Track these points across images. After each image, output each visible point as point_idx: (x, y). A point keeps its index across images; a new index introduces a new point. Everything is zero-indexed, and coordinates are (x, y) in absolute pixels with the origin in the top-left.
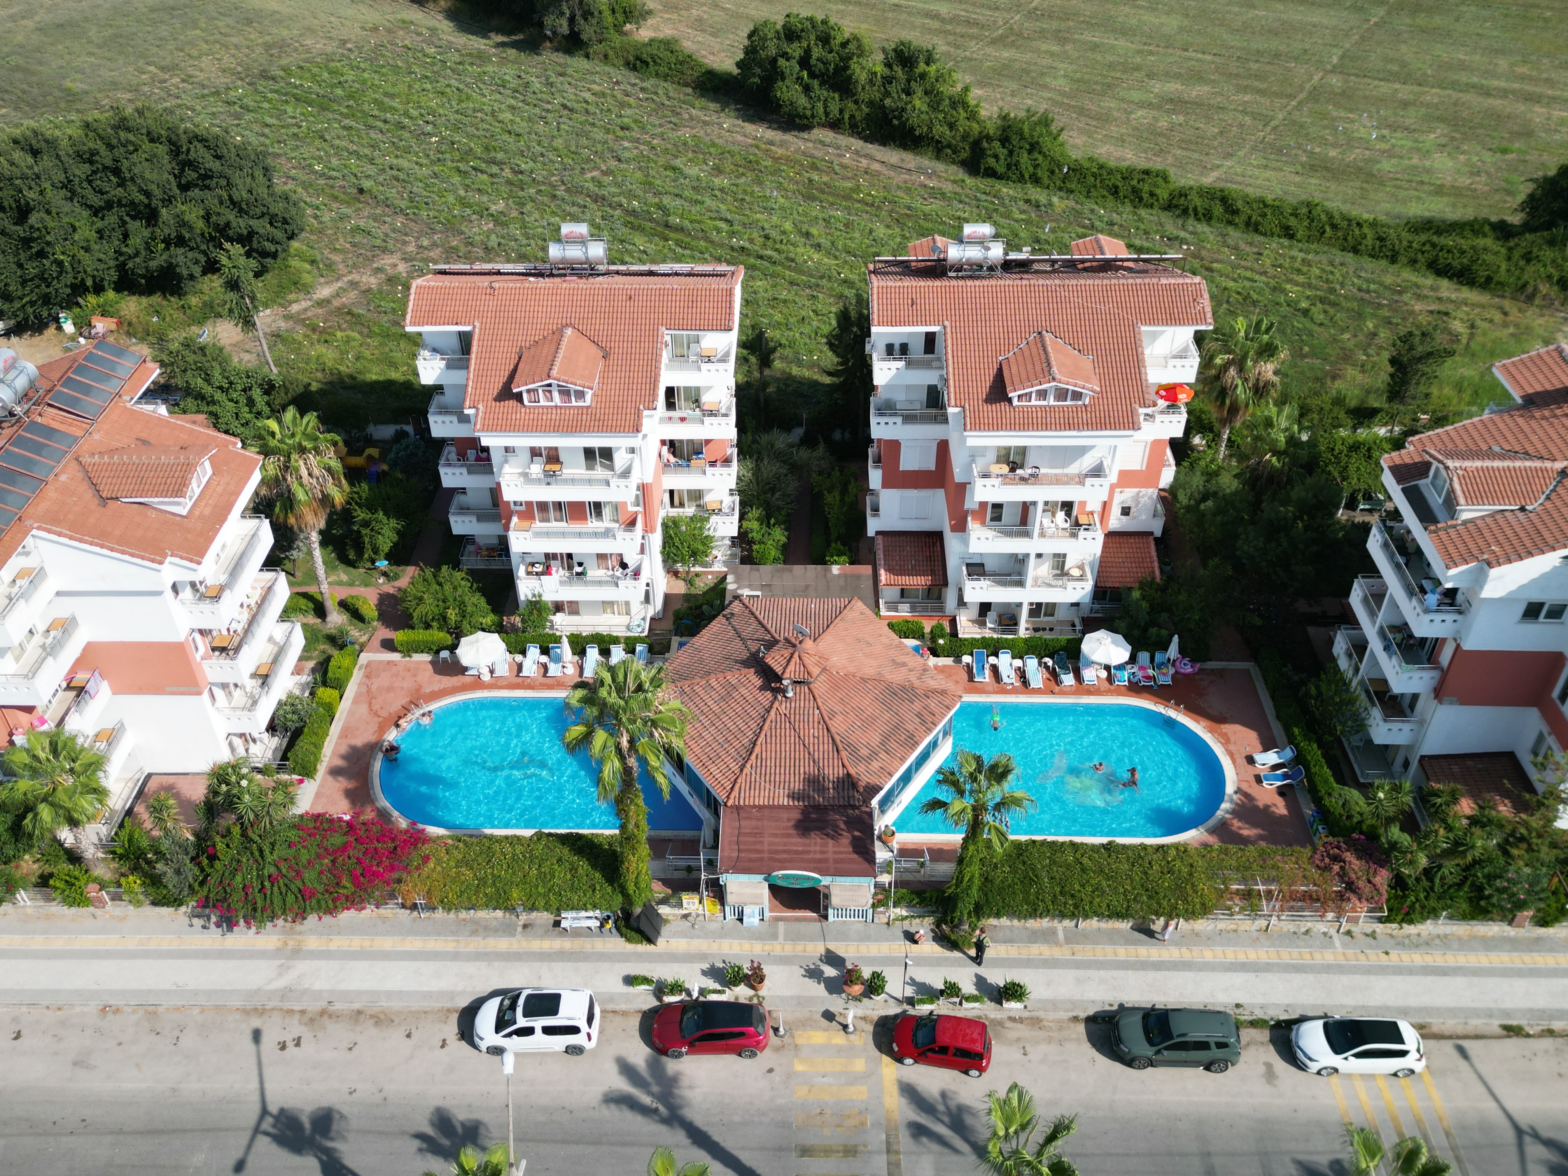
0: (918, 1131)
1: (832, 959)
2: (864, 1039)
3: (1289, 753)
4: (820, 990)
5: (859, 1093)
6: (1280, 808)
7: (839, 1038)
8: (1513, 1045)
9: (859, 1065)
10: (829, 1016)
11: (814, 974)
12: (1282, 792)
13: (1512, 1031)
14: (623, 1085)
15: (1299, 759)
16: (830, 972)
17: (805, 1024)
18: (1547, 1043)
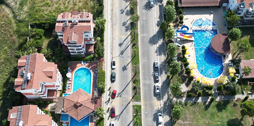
0: (120, 97)
1: (106, 102)
2: (113, 100)
3: (82, 61)
4: (109, 104)
5: (118, 100)
6: (88, 64)
7: (113, 102)
8: (113, 53)
9: (116, 100)
10: (111, 103)
11: (107, 104)
12: (86, 63)
13: (112, 53)
14: (117, 120)
15: (83, 61)
16: (107, 103)
17: (112, 105)
18: (113, 51)
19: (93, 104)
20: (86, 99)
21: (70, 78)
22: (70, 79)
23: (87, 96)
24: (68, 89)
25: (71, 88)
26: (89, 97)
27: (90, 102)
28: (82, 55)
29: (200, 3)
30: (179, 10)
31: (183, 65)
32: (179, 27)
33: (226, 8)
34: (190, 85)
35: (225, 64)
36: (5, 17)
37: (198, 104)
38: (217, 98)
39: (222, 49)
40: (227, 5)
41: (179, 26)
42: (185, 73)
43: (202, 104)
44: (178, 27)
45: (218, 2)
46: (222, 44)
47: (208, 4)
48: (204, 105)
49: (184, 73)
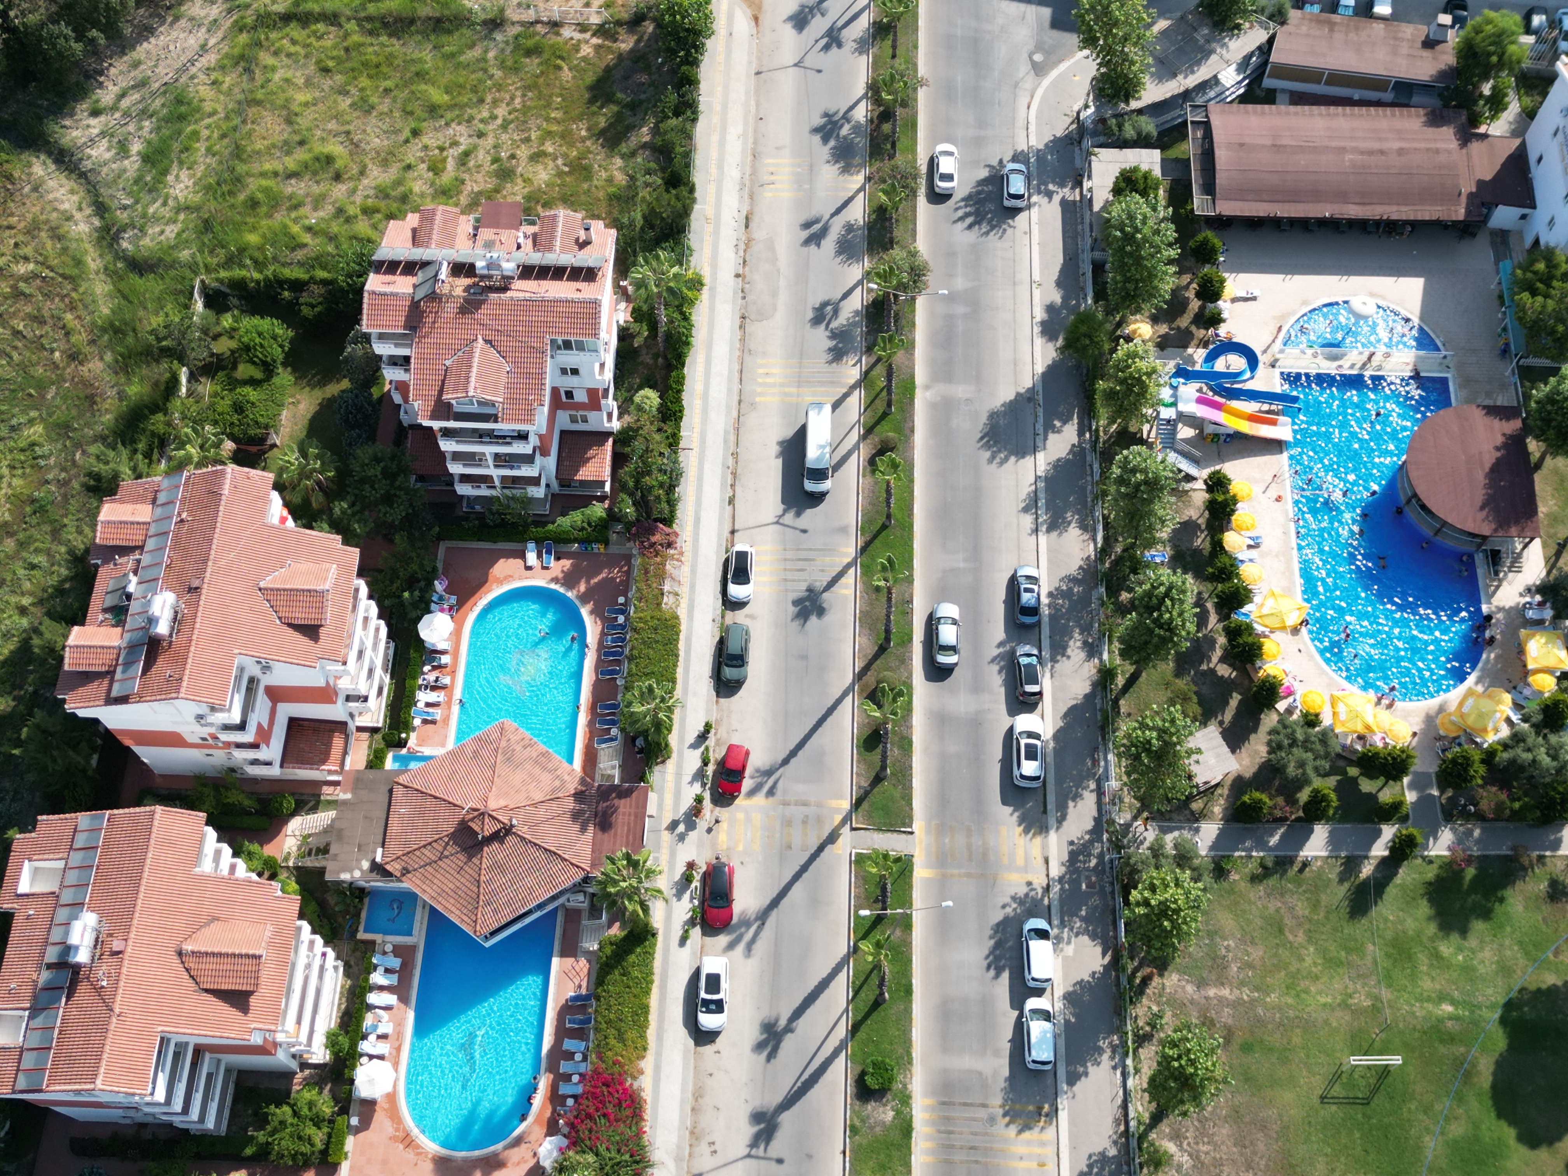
0: (771, 793)
1: (673, 826)
2: (723, 813)
3: (531, 545)
4: (693, 835)
5: (757, 817)
6: (566, 563)
7: (724, 825)
8: (737, 502)
9: (740, 816)
10: (709, 830)
11: (682, 838)
12: (558, 559)
13: (731, 501)
14: (741, 948)
15: (539, 542)
16: (681, 828)
17: (714, 844)
18: (737, 489)
19: (583, 830)
20: (538, 796)
21: (443, 652)
22: (445, 659)
23: (546, 777)
24: (425, 722)
25: (446, 720)
26: (563, 782)
27: (567, 819)
28: (532, 500)
29: (1342, 196)
30: (1200, 237)
31: (1209, 605)
32: (1190, 351)
33: (1512, 241)
34: (1253, 737)
35: (1500, 609)
36: (43, 234)
37: (1301, 870)
38: (1436, 839)
39: (1482, 508)
40: (1524, 217)
41: (1195, 342)
42: (1222, 660)
43: (1333, 875)
44: (1186, 347)
45: (1464, 199)
46: (1480, 477)
47: (1394, 208)
48: (1341, 881)
49: (1215, 659)
